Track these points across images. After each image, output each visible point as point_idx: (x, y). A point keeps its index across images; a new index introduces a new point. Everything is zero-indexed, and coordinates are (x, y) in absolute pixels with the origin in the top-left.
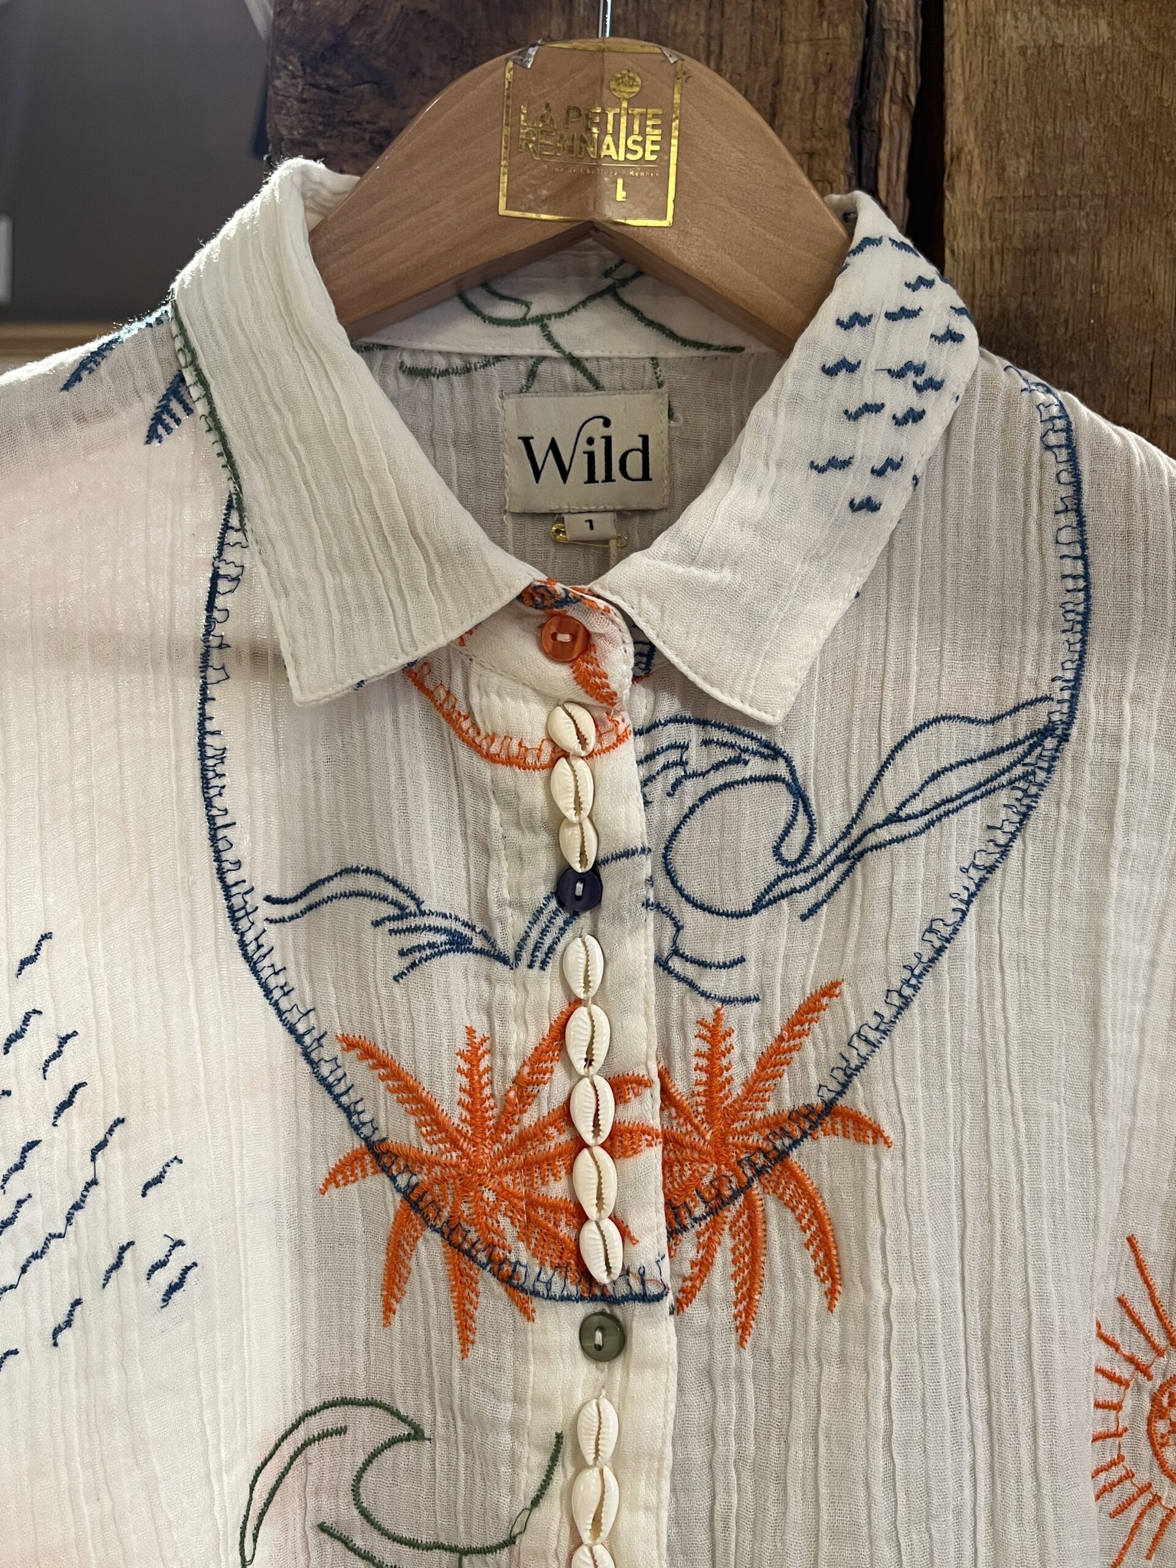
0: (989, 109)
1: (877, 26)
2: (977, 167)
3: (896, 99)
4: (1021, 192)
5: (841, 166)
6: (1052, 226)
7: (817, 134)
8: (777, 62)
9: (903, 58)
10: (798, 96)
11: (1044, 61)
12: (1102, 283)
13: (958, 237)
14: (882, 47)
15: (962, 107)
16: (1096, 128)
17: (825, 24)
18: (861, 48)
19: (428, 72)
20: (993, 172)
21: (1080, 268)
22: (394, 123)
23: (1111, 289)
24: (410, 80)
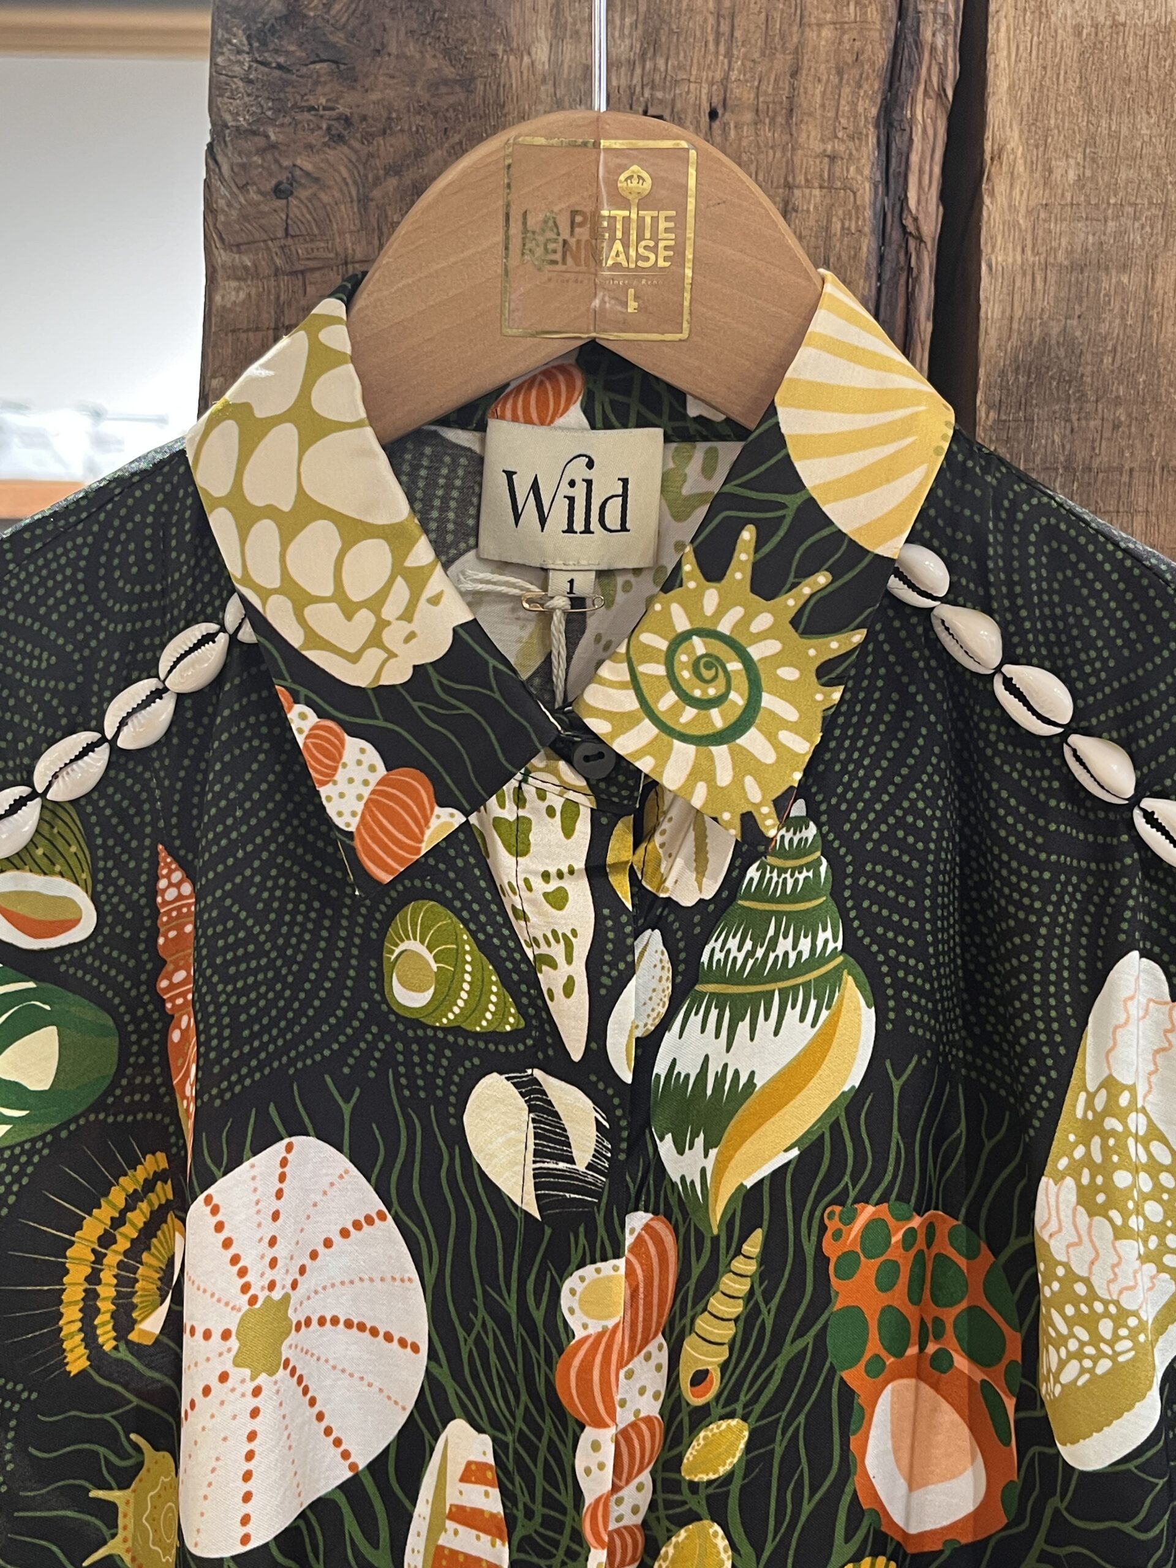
0: (1036, 101)
1: (911, 9)
2: (1020, 168)
3: (932, 94)
4: (1069, 200)
5: (867, 172)
6: (1103, 238)
7: (840, 135)
8: (797, 48)
9: (940, 43)
10: (820, 88)
11: (1102, 43)
12: (1154, 306)
13: (997, 250)
14: (917, 32)
15: (1005, 97)
18: (893, 33)
19: (393, 48)
20: (1037, 175)
21: (1131, 288)
22: (355, 110)
23: (1166, 313)
24: (373, 59)
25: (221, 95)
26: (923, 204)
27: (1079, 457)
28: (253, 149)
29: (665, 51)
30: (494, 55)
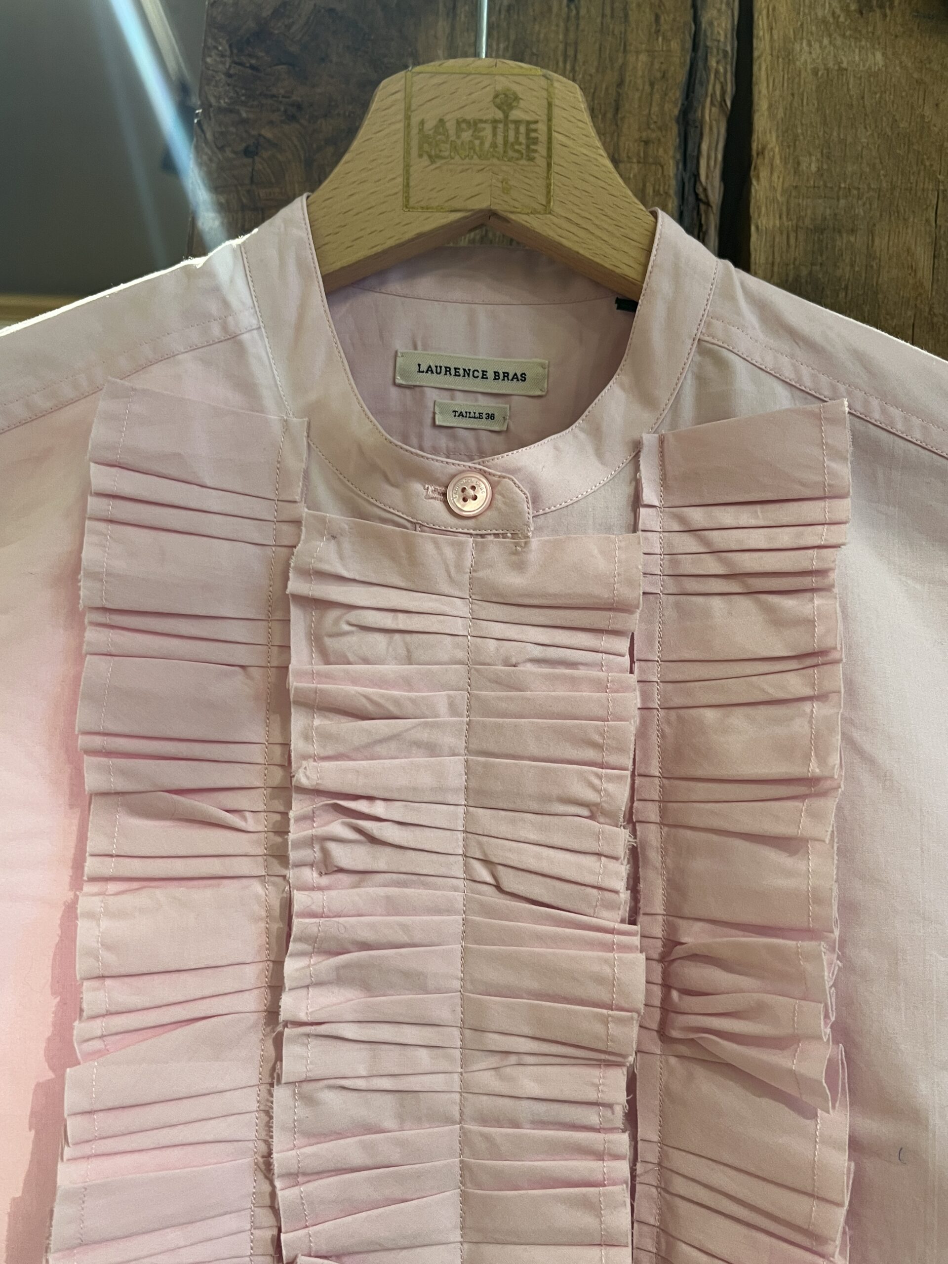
0: (787, 115)
1: (702, 43)
2: (777, 161)
3: (716, 103)
4: (812, 183)
5: (671, 153)
6: (836, 211)
7: (652, 126)
8: (621, 67)
9: (722, 70)
10: (637, 95)
11: (832, 81)
12: (874, 259)
13: (762, 216)
14: (706, 60)
15: (766, 113)
16: (872, 135)
17: (660, 39)
18: (688, 62)
19: (334, 58)
20: (789, 166)
21: (858, 245)
22: (305, 99)
23: (882, 264)
24: (319, 65)
25: (208, 84)
26: (710, 178)
28: (230, 122)
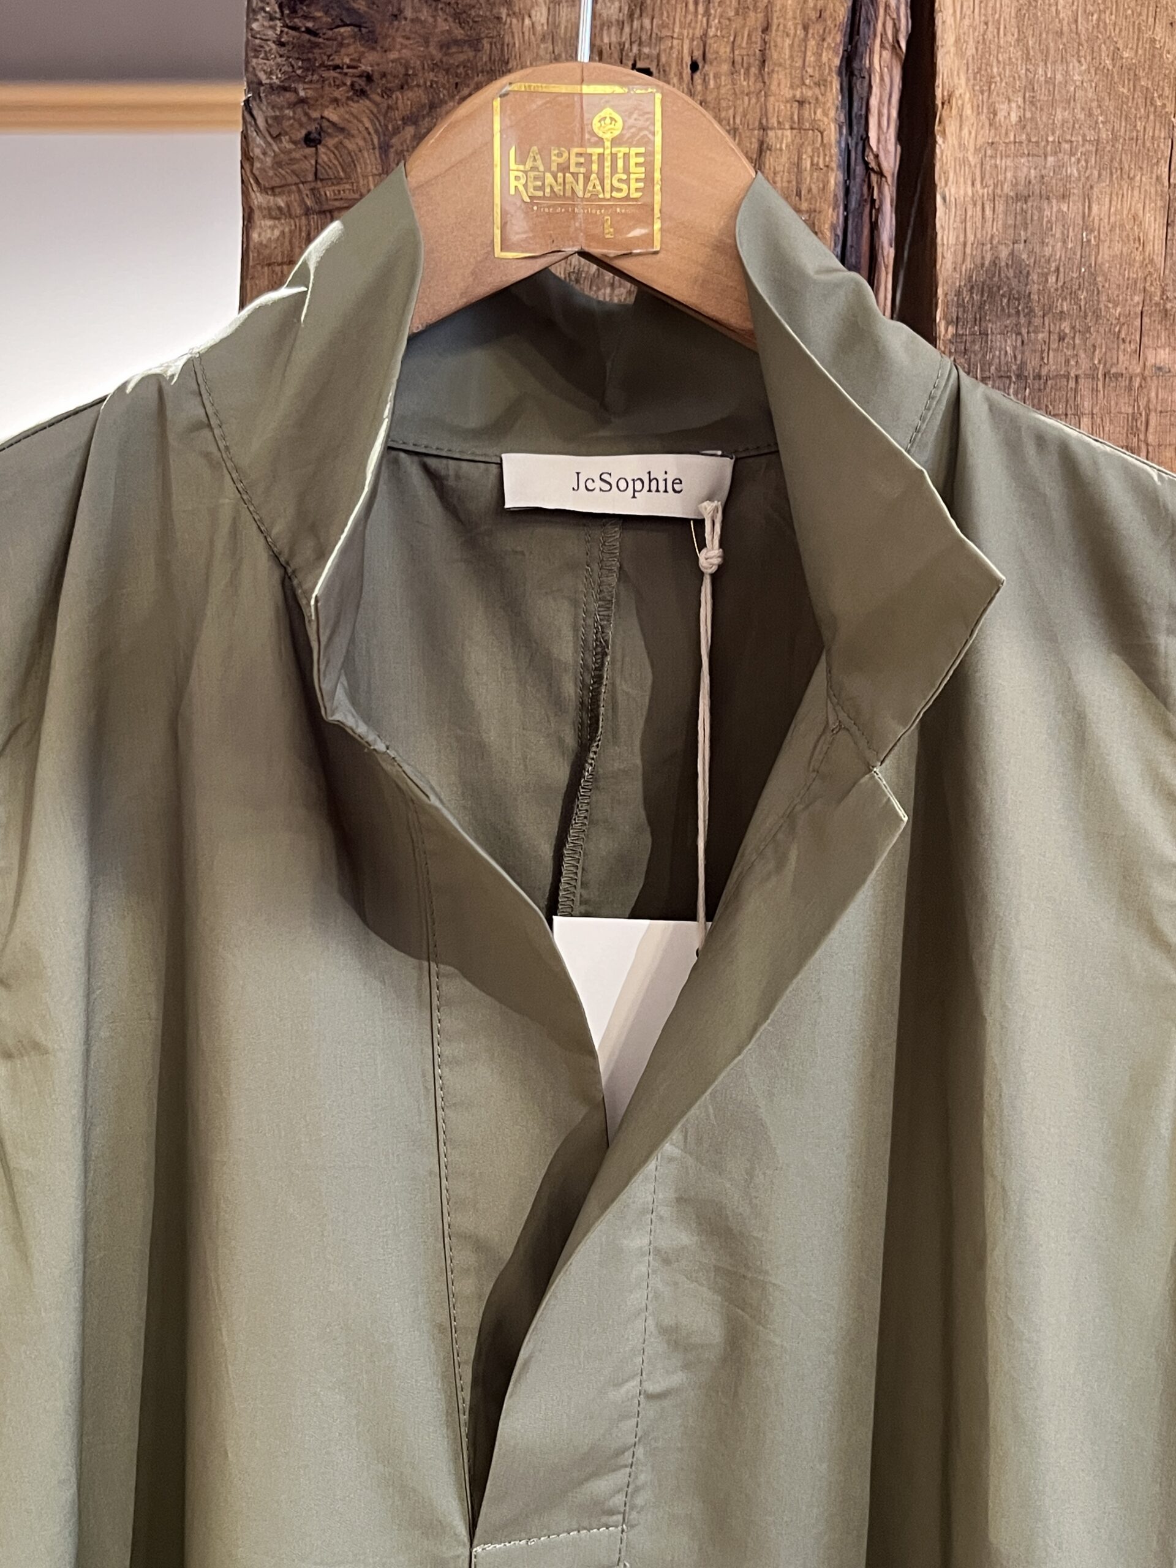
0: (980, 52)
2: (968, 111)
3: (887, 45)
4: (1012, 139)
5: (832, 113)
6: (1043, 172)
7: (807, 82)
8: (767, 7)
10: (788, 42)
12: (1092, 231)
13: (950, 183)
15: (953, 50)
16: (1088, 71)
19: (409, 13)
20: (983, 117)
21: (1071, 215)
22: (376, 68)
23: (1102, 237)
24: (391, 23)
25: (257, 57)
26: (883, 142)
27: (1029, 367)
28: (285, 103)
29: (650, 13)
30: (499, 18)
